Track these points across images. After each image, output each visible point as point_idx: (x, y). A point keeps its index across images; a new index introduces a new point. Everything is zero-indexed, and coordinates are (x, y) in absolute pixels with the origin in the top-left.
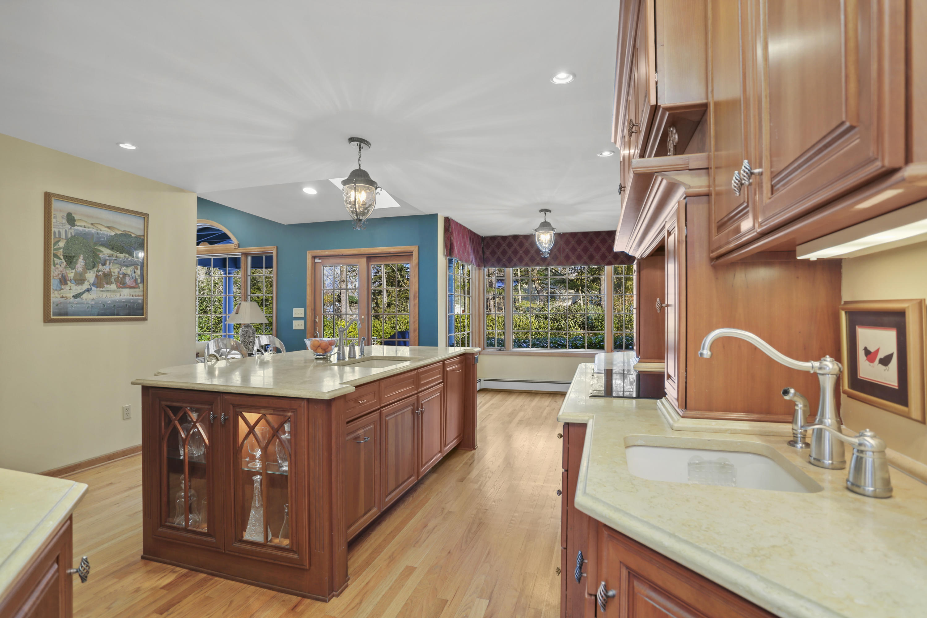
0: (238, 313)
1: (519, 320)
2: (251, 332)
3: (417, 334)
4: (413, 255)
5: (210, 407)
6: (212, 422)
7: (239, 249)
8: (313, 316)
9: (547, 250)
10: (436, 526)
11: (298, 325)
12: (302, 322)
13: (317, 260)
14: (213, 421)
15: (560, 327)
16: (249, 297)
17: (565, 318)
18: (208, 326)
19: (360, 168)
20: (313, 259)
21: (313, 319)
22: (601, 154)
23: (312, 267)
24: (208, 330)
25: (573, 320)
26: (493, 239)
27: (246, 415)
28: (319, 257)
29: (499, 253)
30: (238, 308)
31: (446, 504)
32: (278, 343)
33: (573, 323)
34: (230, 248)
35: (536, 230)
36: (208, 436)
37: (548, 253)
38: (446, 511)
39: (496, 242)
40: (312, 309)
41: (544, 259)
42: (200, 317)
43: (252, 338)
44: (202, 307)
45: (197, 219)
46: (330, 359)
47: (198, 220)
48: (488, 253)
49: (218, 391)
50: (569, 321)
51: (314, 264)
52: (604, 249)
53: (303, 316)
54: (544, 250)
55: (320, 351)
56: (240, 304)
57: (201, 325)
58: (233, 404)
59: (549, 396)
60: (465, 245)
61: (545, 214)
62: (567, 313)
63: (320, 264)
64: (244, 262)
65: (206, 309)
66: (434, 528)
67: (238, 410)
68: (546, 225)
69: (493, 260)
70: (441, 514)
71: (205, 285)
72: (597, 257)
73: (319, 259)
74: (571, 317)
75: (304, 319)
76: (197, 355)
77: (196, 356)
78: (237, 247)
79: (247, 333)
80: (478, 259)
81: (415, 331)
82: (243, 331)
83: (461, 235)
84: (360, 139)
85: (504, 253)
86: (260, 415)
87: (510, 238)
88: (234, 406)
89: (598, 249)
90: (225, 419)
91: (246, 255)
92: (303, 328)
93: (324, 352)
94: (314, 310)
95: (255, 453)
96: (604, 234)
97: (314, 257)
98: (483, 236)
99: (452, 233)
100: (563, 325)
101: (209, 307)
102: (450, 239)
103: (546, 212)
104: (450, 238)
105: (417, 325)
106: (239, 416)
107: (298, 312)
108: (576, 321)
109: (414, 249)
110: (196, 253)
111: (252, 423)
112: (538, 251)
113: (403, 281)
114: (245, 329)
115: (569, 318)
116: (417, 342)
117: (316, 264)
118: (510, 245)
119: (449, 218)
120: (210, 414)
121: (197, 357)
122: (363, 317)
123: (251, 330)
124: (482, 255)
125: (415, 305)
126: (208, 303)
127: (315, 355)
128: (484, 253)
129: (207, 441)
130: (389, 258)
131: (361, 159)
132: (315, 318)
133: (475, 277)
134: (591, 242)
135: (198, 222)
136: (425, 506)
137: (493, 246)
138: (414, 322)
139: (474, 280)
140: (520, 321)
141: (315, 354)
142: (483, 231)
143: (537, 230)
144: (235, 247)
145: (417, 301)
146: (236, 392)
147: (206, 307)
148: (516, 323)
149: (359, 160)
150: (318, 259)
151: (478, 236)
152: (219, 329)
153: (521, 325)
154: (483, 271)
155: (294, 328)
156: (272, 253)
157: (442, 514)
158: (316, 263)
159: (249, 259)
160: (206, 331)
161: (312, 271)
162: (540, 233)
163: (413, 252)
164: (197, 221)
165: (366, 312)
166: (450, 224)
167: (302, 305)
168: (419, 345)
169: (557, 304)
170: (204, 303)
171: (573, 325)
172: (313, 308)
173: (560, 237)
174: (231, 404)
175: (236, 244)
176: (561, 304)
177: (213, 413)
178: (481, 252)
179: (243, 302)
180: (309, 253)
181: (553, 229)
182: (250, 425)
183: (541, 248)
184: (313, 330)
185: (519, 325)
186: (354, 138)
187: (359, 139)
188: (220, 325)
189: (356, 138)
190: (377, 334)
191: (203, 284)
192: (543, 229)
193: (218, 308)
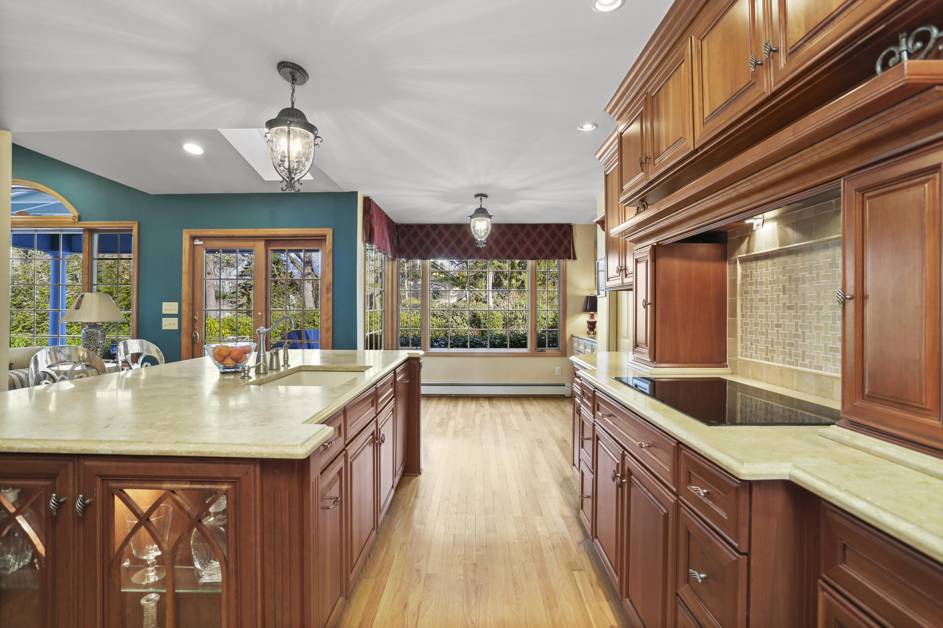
0: (78, 309)
1: (406, 318)
2: (100, 333)
3: (331, 335)
4: (325, 239)
5: (48, 483)
6: (54, 514)
7: (80, 222)
8: (191, 313)
9: (483, 240)
10: (421, 603)
11: (170, 324)
12: (176, 319)
13: (197, 242)
14: (57, 511)
15: (448, 324)
16: (95, 287)
17: (454, 314)
18: (25, 326)
19: (293, 106)
20: (192, 240)
21: (191, 316)
22: (582, 128)
23: (190, 250)
24: (24, 331)
25: (461, 316)
26: (409, 227)
27: (130, 492)
28: (200, 238)
29: (415, 243)
30: (80, 302)
31: (418, 562)
32: (154, 350)
33: (461, 320)
34: (67, 221)
35: (471, 217)
36: (44, 539)
37: (484, 243)
38: (423, 575)
39: (412, 231)
40: (189, 304)
41: (478, 250)
42: (12, 314)
43: (101, 341)
44: (15, 301)
45: (13, 178)
46: (248, 374)
47: (14, 180)
48: (403, 242)
49: (70, 452)
50: (457, 319)
51: (193, 247)
52: (528, 243)
53: (176, 312)
54: (479, 240)
55: (229, 362)
56: (82, 296)
57: (14, 324)
58: (101, 476)
59: (472, 400)
60: (383, 232)
61: (481, 199)
62: (455, 310)
63: (201, 246)
64: (87, 241)
65: (21, 304)
66: (419, 608)
67: (113, 485)
68: (481, 212)
69: (409, 251)
70: (418, 581)
71: (20, 273)
72: (522, 251)
73: (200, 240)
74: (459, 314)
75: (179, 316)
76: (10, 366)
77: (8, 368)
78: (77, 220)
79: (93, 335)
80: (393, 249)
81: (327, 330)
82: (87, 333)
83: (379, 220)
84: (297, 65)
85: (421, 243)
86: (162, 492)
87: (428, 227)
88: (105, 478)
89: (522, 242)
90: (86, 507)
91: (91, 231)
92: (176, 327)
93: (235, 363)
94: (193, 305)
95: (145, 558)
96: (528, 227)
97: (193, 238)
98: (397, 224)
99: (372, 216)
100: (451, 322)
101: (26, 301)
102: (370, 223)
103: (483, 197)
104: (370, 221)
105: (331, 324)
106: (116, 497)
107: (169, 307)
108: (464, 318)
109: (328, 232)
110: (10, 226)
111: (144, 508)
112: (473, 241)
113: (279, 275)
114: (90, 330)
115: (457, 315)
116: (330, 345)
117: (196, 247)
118: (428, 235)
119: (370, 198)
120: (49, 498)
121: (9, 370)
122: (260, 314)
123: (99, 331)
124: (397, 244)
125: (328, 299)
126: (25, 296)
127: (221, 368)
128: (399, 242)
129: (41, 548)
130: (294, 242)
131: (294, 94)
132: (194, 314)
133: (388, 269)
134: (516, 235)
135: (14, 183)
136: (391, 571)
137: (409, 235)
138: (327, 320)
139: (386, 273)
140: (408, 318)
141: (221, 366)
142: (398, 219)
143: (473, 217)
144: (74, 220)
145: (330, 295)
146: (110, 453)
147: (22, 301)
148: (404, 320)
149: (292, 95)
150: (198, 240)
151: (393, 222)
152: (41, 329)
153: (408, 322)
154: (396, 262)
155: (163, 328)
156: (131, 230)
157: (420, 581)
158: (195, 245)
159: (96, 236)
160: (21, 332)
161: (189, 256)
162: (475, 221)
163: (326, 236)
164: (12, 181)
165: (264, 308)
166: (370, 206)
167: (175, 297)
168: (333, 349)
169: (443, 301)
170: (18, 297)
171: (461, 322)
172: (191, 302)
173: (497, 227)
174: (96, 475)
175: (75, 217)
176: (447, 301)
177: (56, 497)
178: (396, 241)
179: (87, 294)
180: (186, 232)
181: (490, 217)
182: (139, 512)
183: (476, 237)
184: (190, 331)
185: (406, 322)
186: (287, 62)
187: (294, 66)
188: (43, 324)
189: (290, 63)
190: (250, 333)
191: (17, 273)
192: (479, 216)
193: (40, 302)
